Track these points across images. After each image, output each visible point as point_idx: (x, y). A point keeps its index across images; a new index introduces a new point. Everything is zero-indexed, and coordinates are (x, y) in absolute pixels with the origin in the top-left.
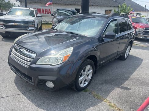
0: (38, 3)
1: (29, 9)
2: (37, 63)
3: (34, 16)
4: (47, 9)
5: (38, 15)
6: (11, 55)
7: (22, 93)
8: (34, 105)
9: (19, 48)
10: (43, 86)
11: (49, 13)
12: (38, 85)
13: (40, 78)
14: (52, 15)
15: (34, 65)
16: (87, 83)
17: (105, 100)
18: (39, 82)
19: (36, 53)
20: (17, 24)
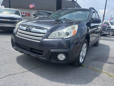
0: (20, 8)
1: (15, 9)
2: (48, 38)
3: (20, 15)
4: (27, 13)
5: (23, 15)
6: (17, 35)
7: (28, 70)
8: (45, 79)
9: (26, 27)
10: (55, 59)
11: (28, 16)
12: (50, 58)
13: (52, 50)
14: (34, 15)
15: (46, 40)
16: (83, 60)
17: (103, 72)
18: (51, 55)
19: (46, 29)
20: (6, 20)
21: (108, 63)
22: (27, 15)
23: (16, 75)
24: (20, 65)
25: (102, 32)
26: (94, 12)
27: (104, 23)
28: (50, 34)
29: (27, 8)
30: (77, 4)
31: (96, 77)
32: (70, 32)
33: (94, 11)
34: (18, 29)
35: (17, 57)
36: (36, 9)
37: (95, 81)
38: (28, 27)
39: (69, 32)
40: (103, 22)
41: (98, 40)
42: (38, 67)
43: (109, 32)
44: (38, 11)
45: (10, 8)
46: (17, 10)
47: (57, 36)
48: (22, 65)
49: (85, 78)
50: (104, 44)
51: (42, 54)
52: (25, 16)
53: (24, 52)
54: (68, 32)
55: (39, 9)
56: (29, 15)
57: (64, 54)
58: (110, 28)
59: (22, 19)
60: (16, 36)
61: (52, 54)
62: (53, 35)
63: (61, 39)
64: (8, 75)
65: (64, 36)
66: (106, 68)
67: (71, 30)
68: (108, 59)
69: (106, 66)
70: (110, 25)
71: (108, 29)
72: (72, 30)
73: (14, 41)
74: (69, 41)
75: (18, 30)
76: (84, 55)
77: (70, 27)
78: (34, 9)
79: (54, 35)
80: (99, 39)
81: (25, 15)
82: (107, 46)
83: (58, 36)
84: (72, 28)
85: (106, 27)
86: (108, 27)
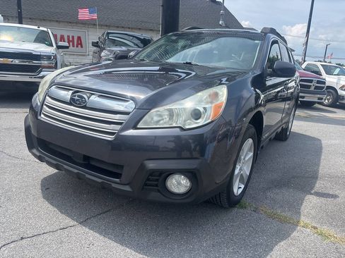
0: (50, 21)
1: (36, 28)
2: (138, 126)
4: (73, 37)
5: (61, 44)
6: (42, 116)
7: (77, 222)
8: (128, 250)
9: (71, 92)
10: (159, 191)
11: (77, 47)
12: (143, 188)
13: (151, 165)
14: (95, 44)
15: (131, 132)
16: (243, 186)
17: (302, 224)
18: (148, 180)
19: (133, 99)
20: (9, 61)
21: (318, 194)
22: (73, 41)
23: (40, 238)
24: (52, 204)
25: (301, 94)
26: (275, 42)
27: (306, 69)
28: (144, 116)
29: (73, 23)
30: (225, 9)
31: (282, 239)
32: (205, 108)
33: (276, 38)
34: (47, 97)
35: (42, 178)
36: (101, 26)
37: (279, 253)
38: (78, 92)
39: (202, 110)
40: (303, 66)
41: (288, 122)
42: (106, 212)
43: (321, 96)
44: (108, 33)
45: (21, 23)
46: (41, 28)
47: (165, 121)
48: (57, 207)
49: (248, 245)
50: (304, 133)
51: (121, 174)
52: (67, 47)
53: (65, 167)
54: (198, 108)
55: (108, 26)
56: (80, 43)
57: (185, 176)
58: (324, 83)
59: (58, 56)
60: (39, 118)
61: (151, 175)
62: (152, 119)
63: (178, 129)
64: (15, 238)
65: (185, 121)
66: (312, 212)
67: (207, 103)
68: (315, 182)
69: (310, 204)
70: (324, 75)
71: (316, 88)
72: (211, 103)
73: (34, 132)
74: (201, 136)
75: (46, 101)
76: (247, 171)
77: (204, 95)
78: (95, 25)
79: (156, 119)
80: (291, 120)
81: (66, 44)
82: (314, 139)
83: (168, 119)
84: (210, 96)
85: (311, 81)
86: (318, 82)
